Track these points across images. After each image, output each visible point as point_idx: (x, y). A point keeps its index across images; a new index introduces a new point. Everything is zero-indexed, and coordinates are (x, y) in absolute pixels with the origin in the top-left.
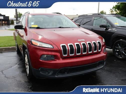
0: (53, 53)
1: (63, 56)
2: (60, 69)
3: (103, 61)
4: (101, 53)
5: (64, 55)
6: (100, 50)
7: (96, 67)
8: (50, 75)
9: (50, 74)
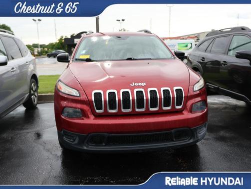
0: (79, 106)
1: (96, 112)
2: (90, 135)
3: (188, 129)
4: (183, 112)
5: (98, 111)
6: (180, 107)
7: (173, 141)
8: (75, 144)
9: (76, 142)
